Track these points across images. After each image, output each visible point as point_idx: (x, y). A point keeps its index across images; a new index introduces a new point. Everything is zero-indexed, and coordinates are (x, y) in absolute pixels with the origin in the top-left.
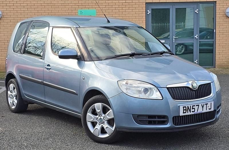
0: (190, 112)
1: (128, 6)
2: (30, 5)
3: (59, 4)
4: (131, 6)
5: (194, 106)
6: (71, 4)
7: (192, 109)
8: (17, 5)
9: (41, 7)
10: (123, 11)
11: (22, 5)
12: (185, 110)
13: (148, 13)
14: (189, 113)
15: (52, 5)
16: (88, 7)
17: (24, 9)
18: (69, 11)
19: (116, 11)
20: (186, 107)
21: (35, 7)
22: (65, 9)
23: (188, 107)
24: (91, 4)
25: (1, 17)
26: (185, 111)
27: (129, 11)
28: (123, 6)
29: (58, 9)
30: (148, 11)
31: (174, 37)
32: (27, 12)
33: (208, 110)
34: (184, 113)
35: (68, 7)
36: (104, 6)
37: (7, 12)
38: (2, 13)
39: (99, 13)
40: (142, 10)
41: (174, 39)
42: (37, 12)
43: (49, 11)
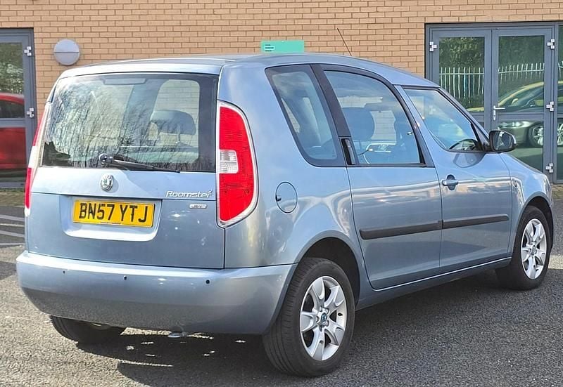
1: (382, 32)
2: (147, 29)
3: (214, 28)
4: (388, 32)
6: (245, 28)
8: (115, 29)
9: (172, 34)
10: (370, 43)
11: (127, 29)
13: (432, 50)
15: (198, 29)
16: (285, 33)
17: (134, 40)
19: (352, 43)
21: (158, 34)
22: (231, 39)
24: (294, 28)
25: (79, 60)
27: (384, 43)
28: (369, 32)
29: (213, 39)
30: (431, 43)
31: (494, 107)
32: (140, 46)
35: (237, 34)
36: (325, 33)
37: (92, 46)
38: (80, 49)
40: (416, 42)
41: (495, 111)
42: (163, 45)
43: (190, 45)
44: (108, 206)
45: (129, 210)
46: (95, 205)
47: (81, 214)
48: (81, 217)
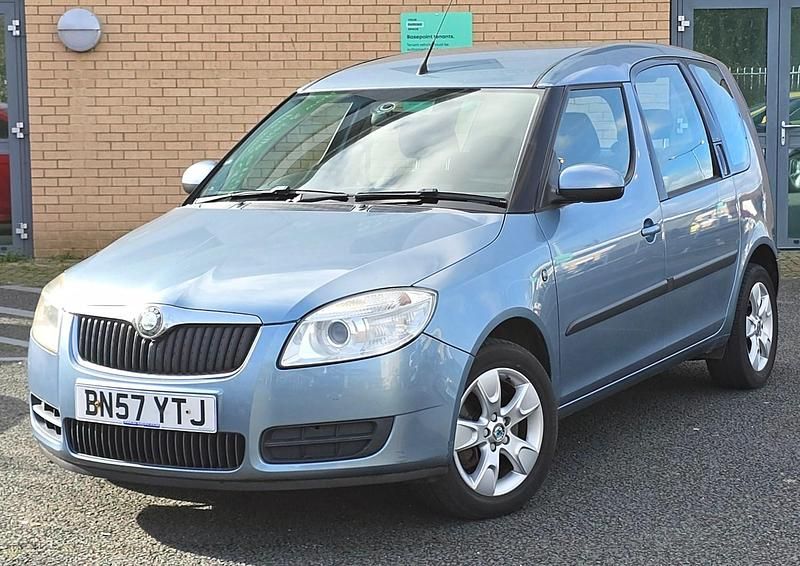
0: (111, 416)
5: (126, 396)
7: (118, 407)
10: (581, 17)
12: (93, 403)
13: (681, 29)
14: (106, 419)
17: (190, 10)
18: (364, 19)
19: (550, 18)
20: (94, 393)
22: (350, 10)
23: (101, 393)
26: (92, 408)
27: (604, 16)
29: (322, 10)
30: (681, 18)
31: (783, 123)
32: (200, 20)
33: (186, 426)
34: (88, 412)
37: (121, 19)
38: (101, 24)
39: (482, 28)
41: (783, 130)
42: (238, 19)
43: (285, 19)
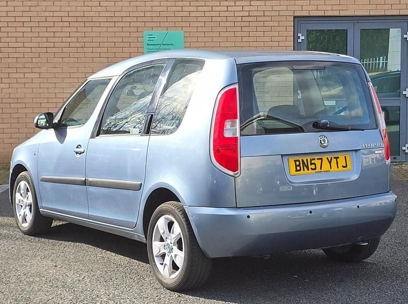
1: (255, 24)
2: (37, 19)
3: (101, 19)
4: (261, 24)
6: (128, 19)
8: (7, 19)
9: (61, 24)
10: (244, 34)
11: (18, 19)
13: (300, 41)
15: (85, 19)
16: (167, 24)
17: (24, 29)
18: (123, 34)
19: (227, 34)
21: (47, 24)
22: (116, 29)
24: (174, 19)
27: (257, 34)
28: (243, 24)
29: (99, 29)
30: (300, 35)
32: (30, 35)
35: (121, 24)
36: (202, 24)
40: (285, 34)
42: (52, 35)
43: (78, 34)
44: (318, 159)
45: (334, 161)
46: (307, 160)
47: (296, 168)
48: (297, 170)
